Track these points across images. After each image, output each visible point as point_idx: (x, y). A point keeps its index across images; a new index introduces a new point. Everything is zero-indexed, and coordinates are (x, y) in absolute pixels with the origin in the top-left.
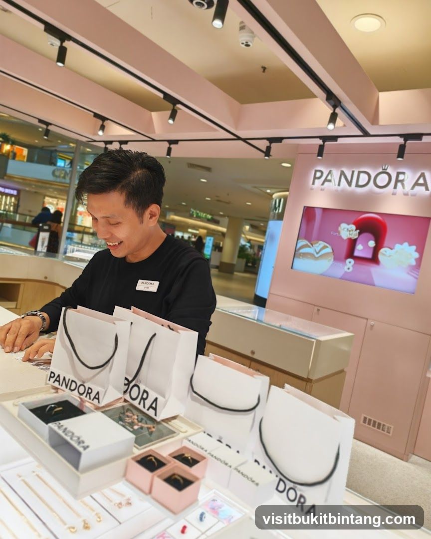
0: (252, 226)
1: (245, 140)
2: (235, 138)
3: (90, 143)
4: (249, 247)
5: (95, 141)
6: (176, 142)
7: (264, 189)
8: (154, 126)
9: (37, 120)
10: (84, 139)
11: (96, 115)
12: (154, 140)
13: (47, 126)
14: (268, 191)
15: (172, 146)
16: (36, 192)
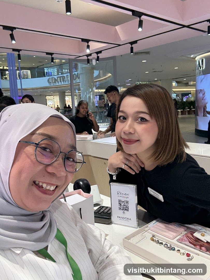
0: (177, 82)
1: (188, 27)
2: (182, 27)
3: (77, 58)
4: (176, 96)
5: (80, 57)
6: (135, 42)
7: (189, 56)
8: (119, 36)
9: (45, 53)
10: (73, 57)
11: (83, 40)
12: (119, 45)
13: (52, 55)
14: (192, 56)
15: (133, 46)
16: (40, 95)
